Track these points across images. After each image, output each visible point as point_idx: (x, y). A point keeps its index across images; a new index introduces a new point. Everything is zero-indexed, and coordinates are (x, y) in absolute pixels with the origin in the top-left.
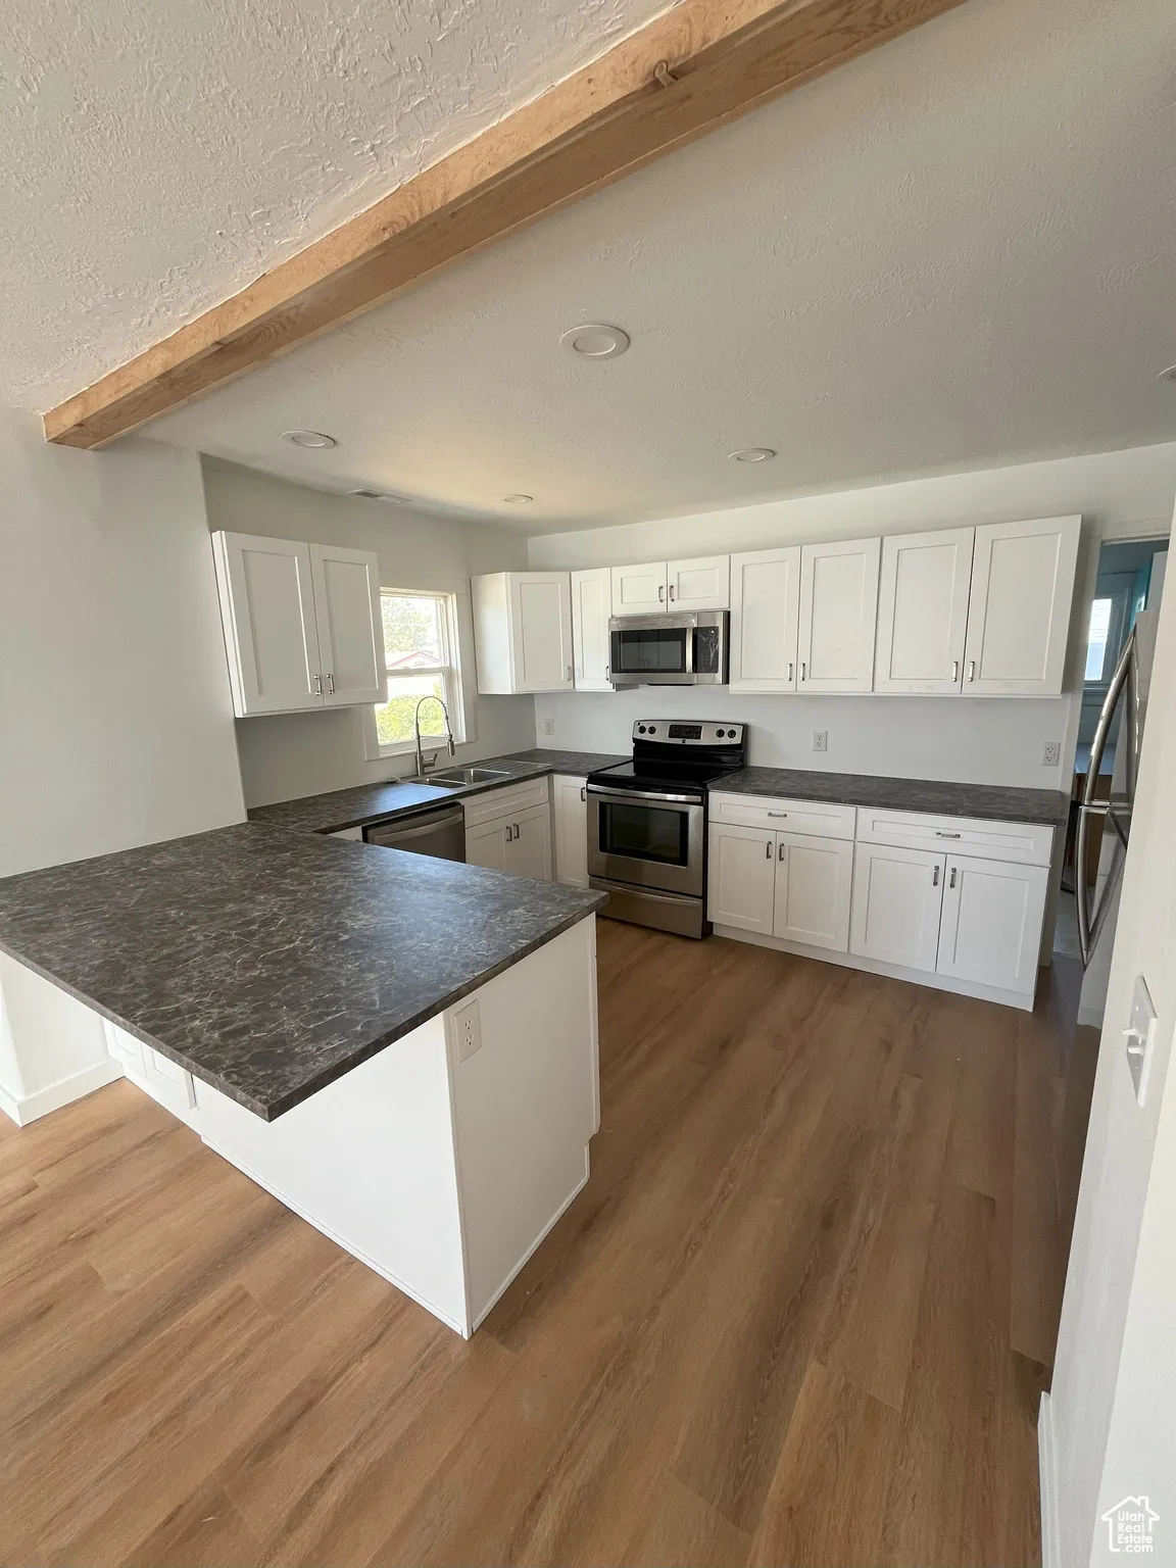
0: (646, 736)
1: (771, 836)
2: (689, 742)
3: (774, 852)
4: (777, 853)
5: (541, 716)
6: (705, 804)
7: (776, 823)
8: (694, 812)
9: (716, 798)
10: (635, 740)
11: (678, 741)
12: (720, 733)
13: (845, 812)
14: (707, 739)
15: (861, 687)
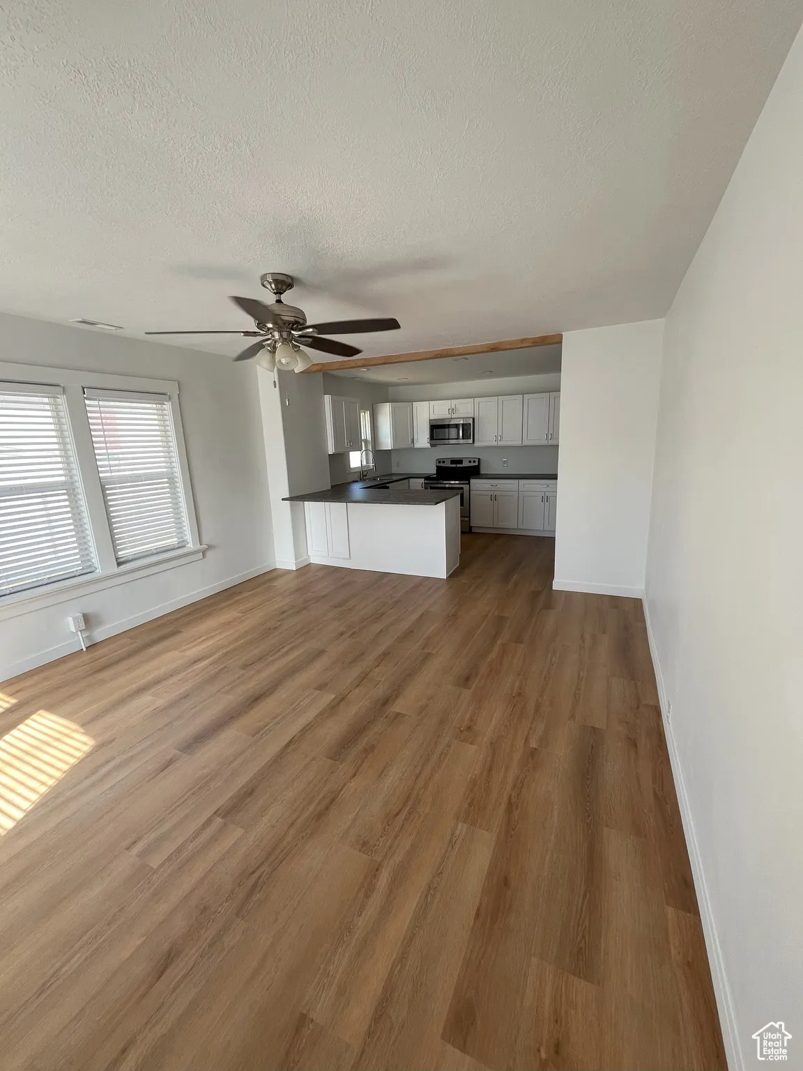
0: (441, 465)
1: (492, 493)
2: (458, 465)
3: (493, 498)
4: (494, 498)
5: (394, 459)
6: (469, 484)
7: (493, 488)
8: (466, 487)
9: (473, 481)
10: (437, 466)
11: (454, 466)
12: (470, 462)
13: (515, 482)
14: (466, 464)
15: (519, 443)
